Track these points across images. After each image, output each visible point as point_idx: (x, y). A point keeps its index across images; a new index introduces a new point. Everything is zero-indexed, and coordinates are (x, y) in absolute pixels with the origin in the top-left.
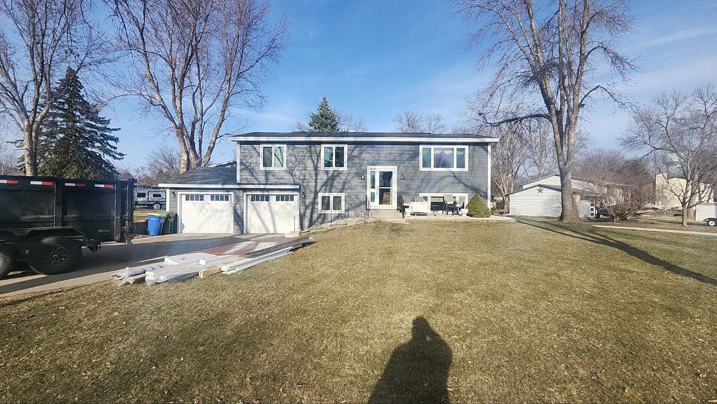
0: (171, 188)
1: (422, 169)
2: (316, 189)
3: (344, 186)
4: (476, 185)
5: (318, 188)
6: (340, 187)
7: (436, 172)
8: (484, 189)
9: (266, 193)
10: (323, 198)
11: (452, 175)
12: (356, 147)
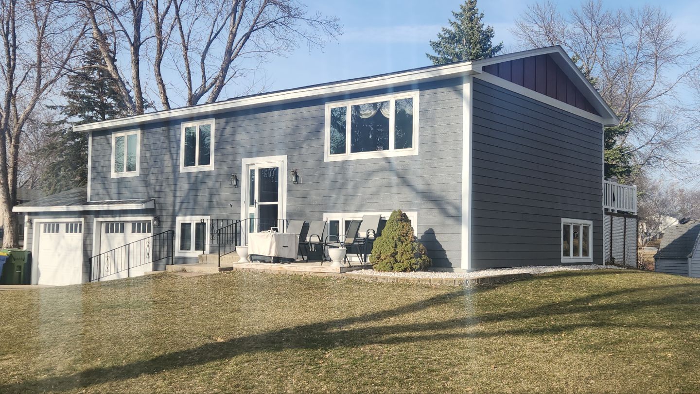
0: (29, 214)
1: (330, 158)
2: (174, 209)
3: (210, 201)
4: (437, 189)
5: (177, 207)
6: (206, 204)
7: (357, 162)
8: (452, 197)
9: (117, 219)
10: (183, 225)
11: (386, 165)
12: (227, 123)
